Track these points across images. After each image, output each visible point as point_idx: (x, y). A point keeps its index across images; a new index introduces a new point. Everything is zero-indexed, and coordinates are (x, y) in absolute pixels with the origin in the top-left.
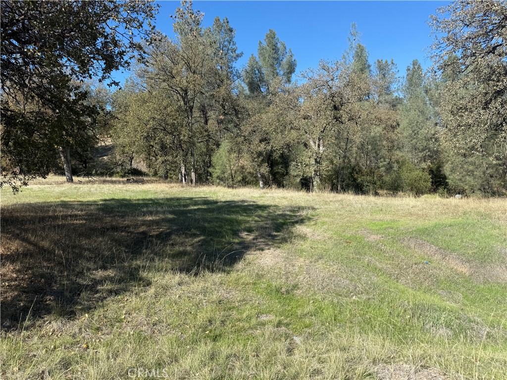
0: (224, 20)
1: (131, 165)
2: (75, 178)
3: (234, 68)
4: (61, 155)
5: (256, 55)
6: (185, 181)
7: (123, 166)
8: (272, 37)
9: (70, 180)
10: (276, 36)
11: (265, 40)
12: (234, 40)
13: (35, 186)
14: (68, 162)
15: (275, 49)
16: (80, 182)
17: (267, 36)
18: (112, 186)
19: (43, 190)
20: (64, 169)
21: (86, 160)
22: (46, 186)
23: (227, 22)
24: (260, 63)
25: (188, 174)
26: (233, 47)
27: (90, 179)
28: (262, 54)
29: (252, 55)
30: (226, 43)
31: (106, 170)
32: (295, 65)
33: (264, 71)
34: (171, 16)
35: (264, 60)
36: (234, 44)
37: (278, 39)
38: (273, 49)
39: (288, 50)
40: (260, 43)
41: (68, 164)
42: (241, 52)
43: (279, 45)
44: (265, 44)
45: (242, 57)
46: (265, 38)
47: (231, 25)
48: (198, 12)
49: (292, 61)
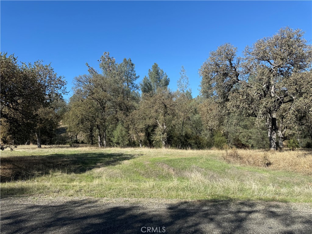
0: (128, 60)
1: (76, 138)
2: (42, 146)
3: (135, 84)
4: (36, 134)
5: (148, 76)
6: (100, 145)
7: (72, 138)
8: (155, 67)
9: (40, 147)
10: (158, 67)
11: (152, 69)
12: (134, 69)
13: (21, 150)
14: (39, 137)
15: (157, 73)
16: (45, 148)
17: (153, 67)
18: (61, 149)
19: (24, 152)
20: (37, 141)
21: (51, 136)
22: (27, 150)
23: (131, 61)
24: (150, 80)
25: (101, 142)
26: (134, 73)
27: (51, 146)
28: (150, 76)
29: (145, 76)
30: (130, 71)
31: (62, 141)
32: (169, 81)
33: (152, 84)
34: (98, 61)
35: (152, 79)
36: (134, 72)
37: (159, 68)
38: (156, 73)
39: (164, 73)
40: (150, 70)
41: (39, 138)
42: (138, 76)
43: (160, 71)
44: (152, 70)
45: (139, 78)
46: (152, 67)
47: (132, 62)
48: (112, 58)
49: (167, 79)
